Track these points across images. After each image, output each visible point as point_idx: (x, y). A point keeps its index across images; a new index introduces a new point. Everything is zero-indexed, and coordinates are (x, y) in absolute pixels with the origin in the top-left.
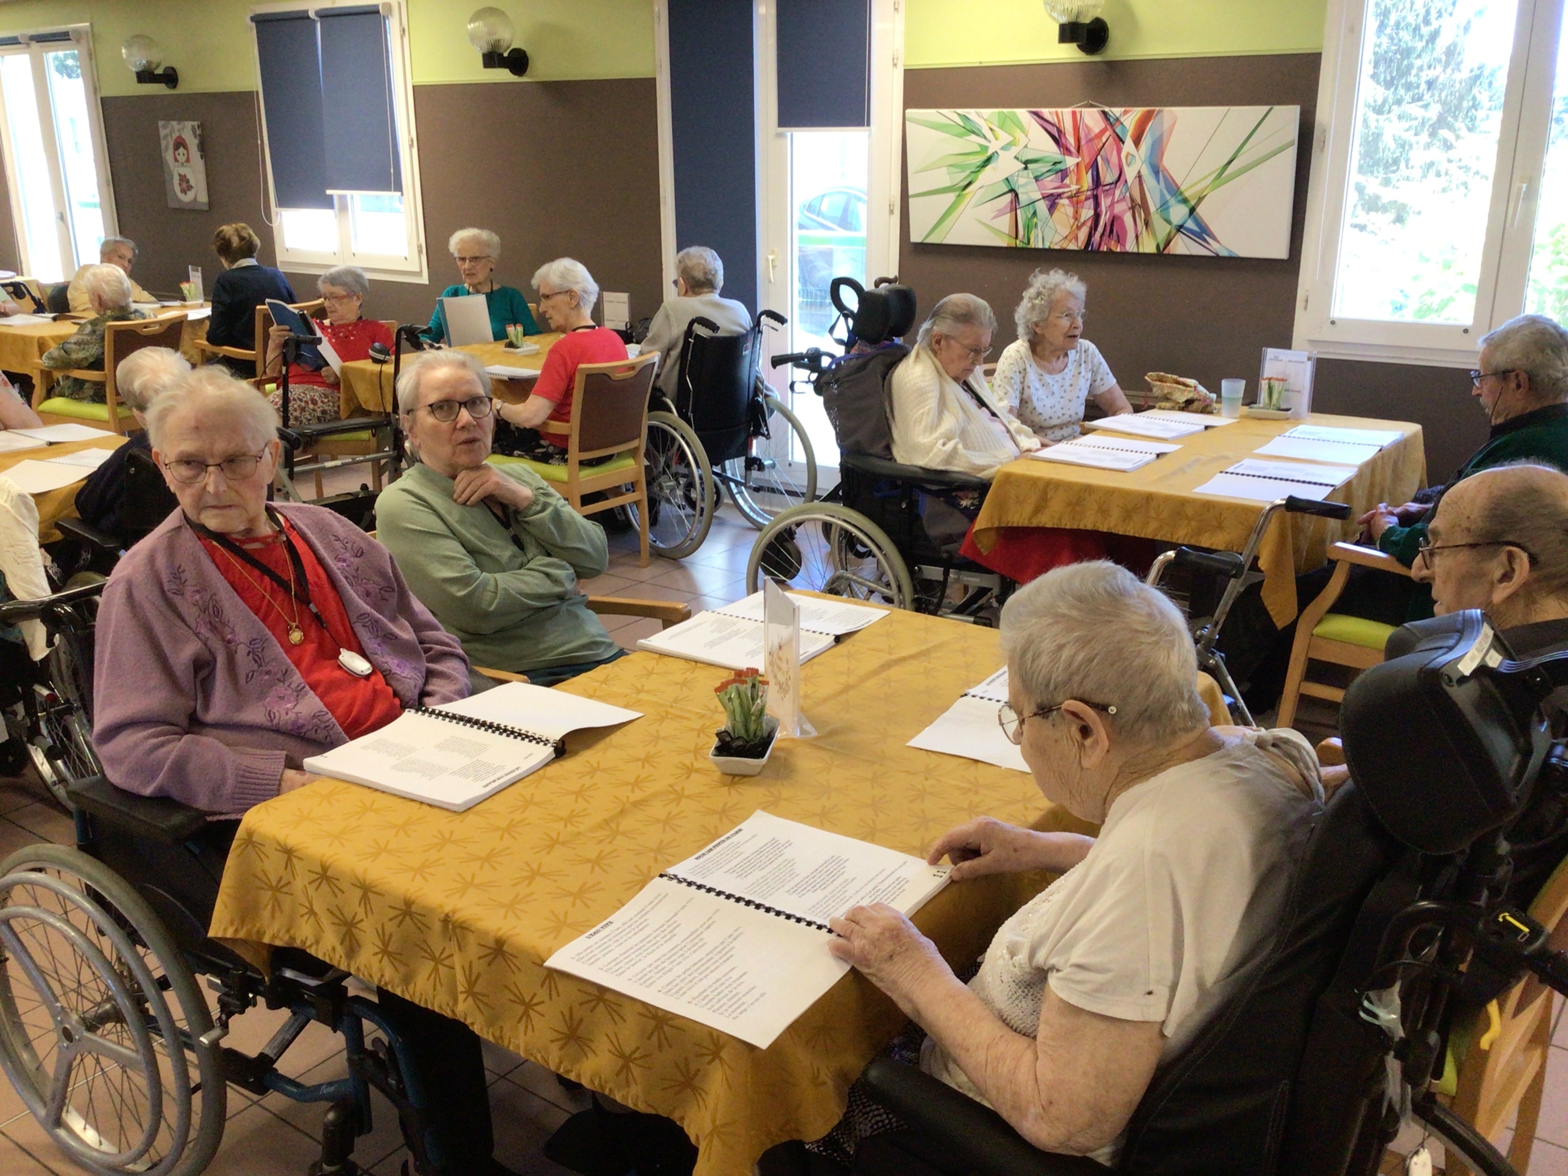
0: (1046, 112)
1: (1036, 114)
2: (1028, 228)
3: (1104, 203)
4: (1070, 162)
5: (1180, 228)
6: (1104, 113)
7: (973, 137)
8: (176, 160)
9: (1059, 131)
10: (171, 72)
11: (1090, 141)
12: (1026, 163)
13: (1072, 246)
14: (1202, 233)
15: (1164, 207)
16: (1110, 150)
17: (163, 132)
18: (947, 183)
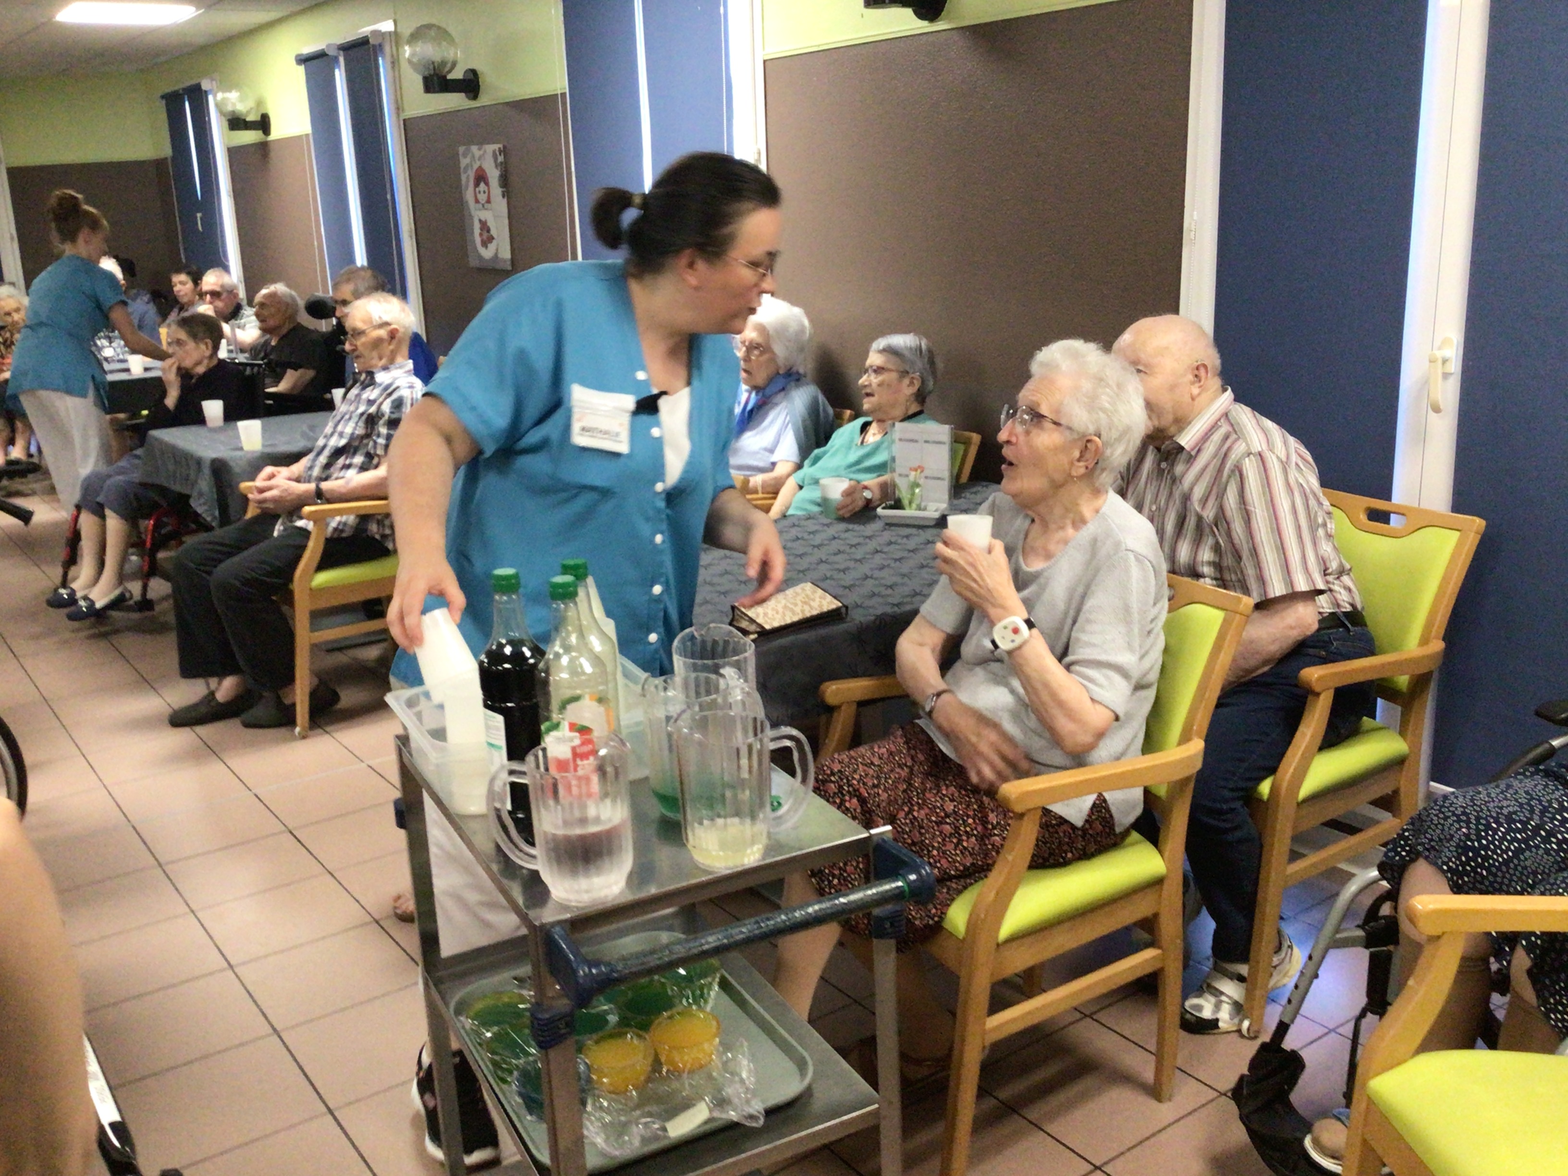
8: (477, 201)
10: (471, 76)
17: (464, 162)
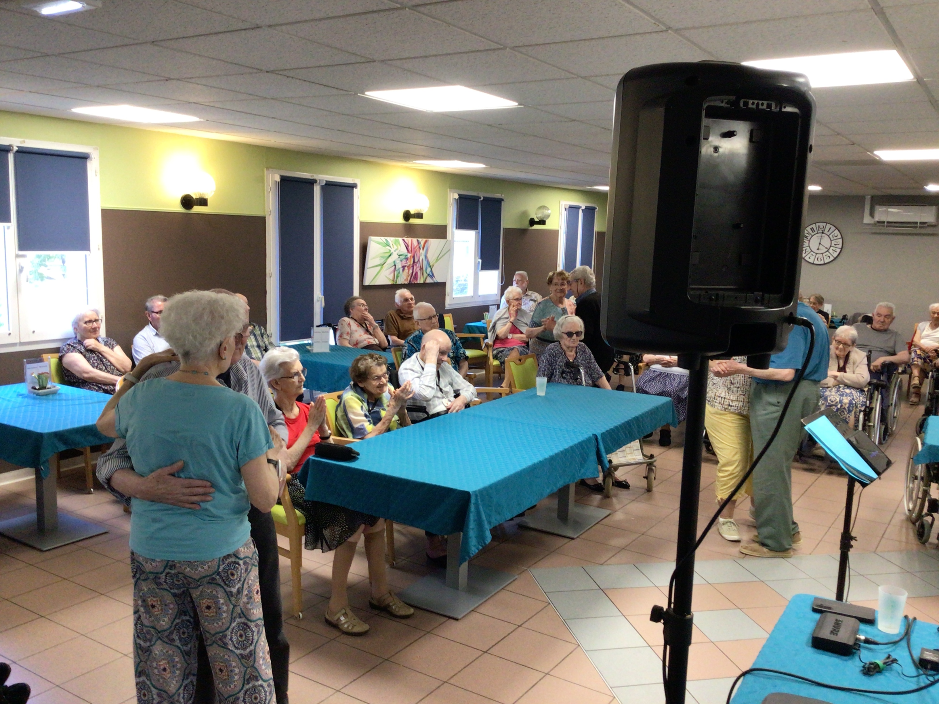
0: (406, 239)
1: (404, 240)
2: (397, 278)
3: (415, 268)
4: (409, 255)
5: (429, 275)
6: (418, 240)
7: (388, 247)
9: (408, 246)
11: (414, 248)
12: (399, 256)
13: (406, 283)
14: (432, 276)
15: (426, 269)
16: (417, 252)
18: (379, 263)
